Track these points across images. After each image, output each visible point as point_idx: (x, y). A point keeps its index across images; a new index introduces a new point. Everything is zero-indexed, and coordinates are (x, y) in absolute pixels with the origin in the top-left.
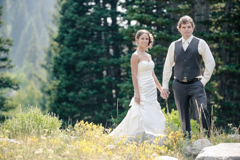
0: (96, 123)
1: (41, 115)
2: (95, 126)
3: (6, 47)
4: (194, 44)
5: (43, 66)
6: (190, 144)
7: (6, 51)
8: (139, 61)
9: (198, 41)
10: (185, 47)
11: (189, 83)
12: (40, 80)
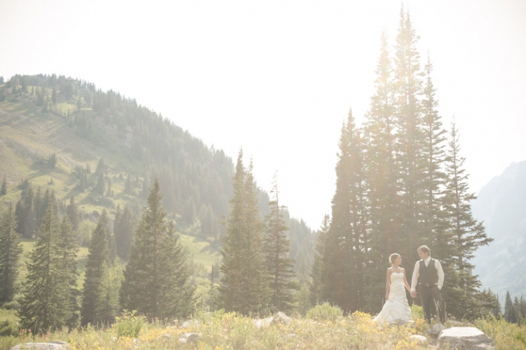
0: (365, 312)
1: (330, 307)
2: (365, 314)
3: (292, 264)
4: (432, 263)
5: (311, 275)
6: (431, 327)
7: (292, 266)
8: (391, 273)
9: (434, 261)
10: (427, 264)
11: (430, 287)
12: (309, 283)
